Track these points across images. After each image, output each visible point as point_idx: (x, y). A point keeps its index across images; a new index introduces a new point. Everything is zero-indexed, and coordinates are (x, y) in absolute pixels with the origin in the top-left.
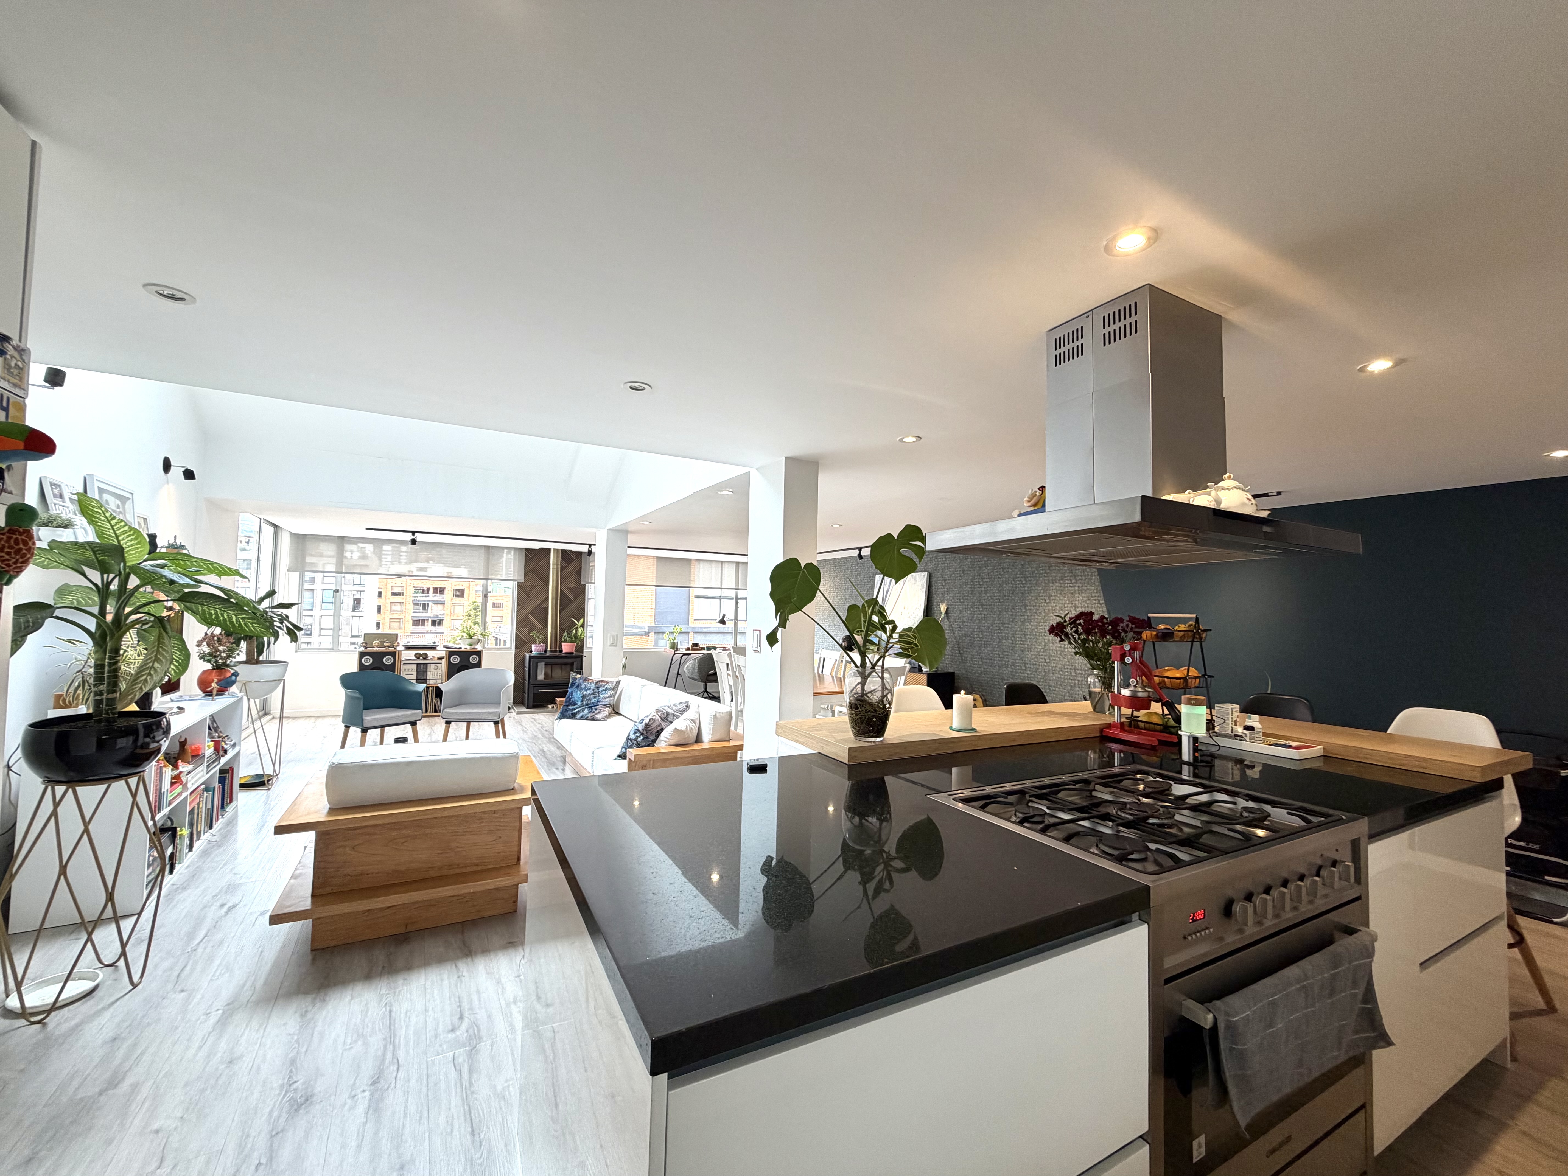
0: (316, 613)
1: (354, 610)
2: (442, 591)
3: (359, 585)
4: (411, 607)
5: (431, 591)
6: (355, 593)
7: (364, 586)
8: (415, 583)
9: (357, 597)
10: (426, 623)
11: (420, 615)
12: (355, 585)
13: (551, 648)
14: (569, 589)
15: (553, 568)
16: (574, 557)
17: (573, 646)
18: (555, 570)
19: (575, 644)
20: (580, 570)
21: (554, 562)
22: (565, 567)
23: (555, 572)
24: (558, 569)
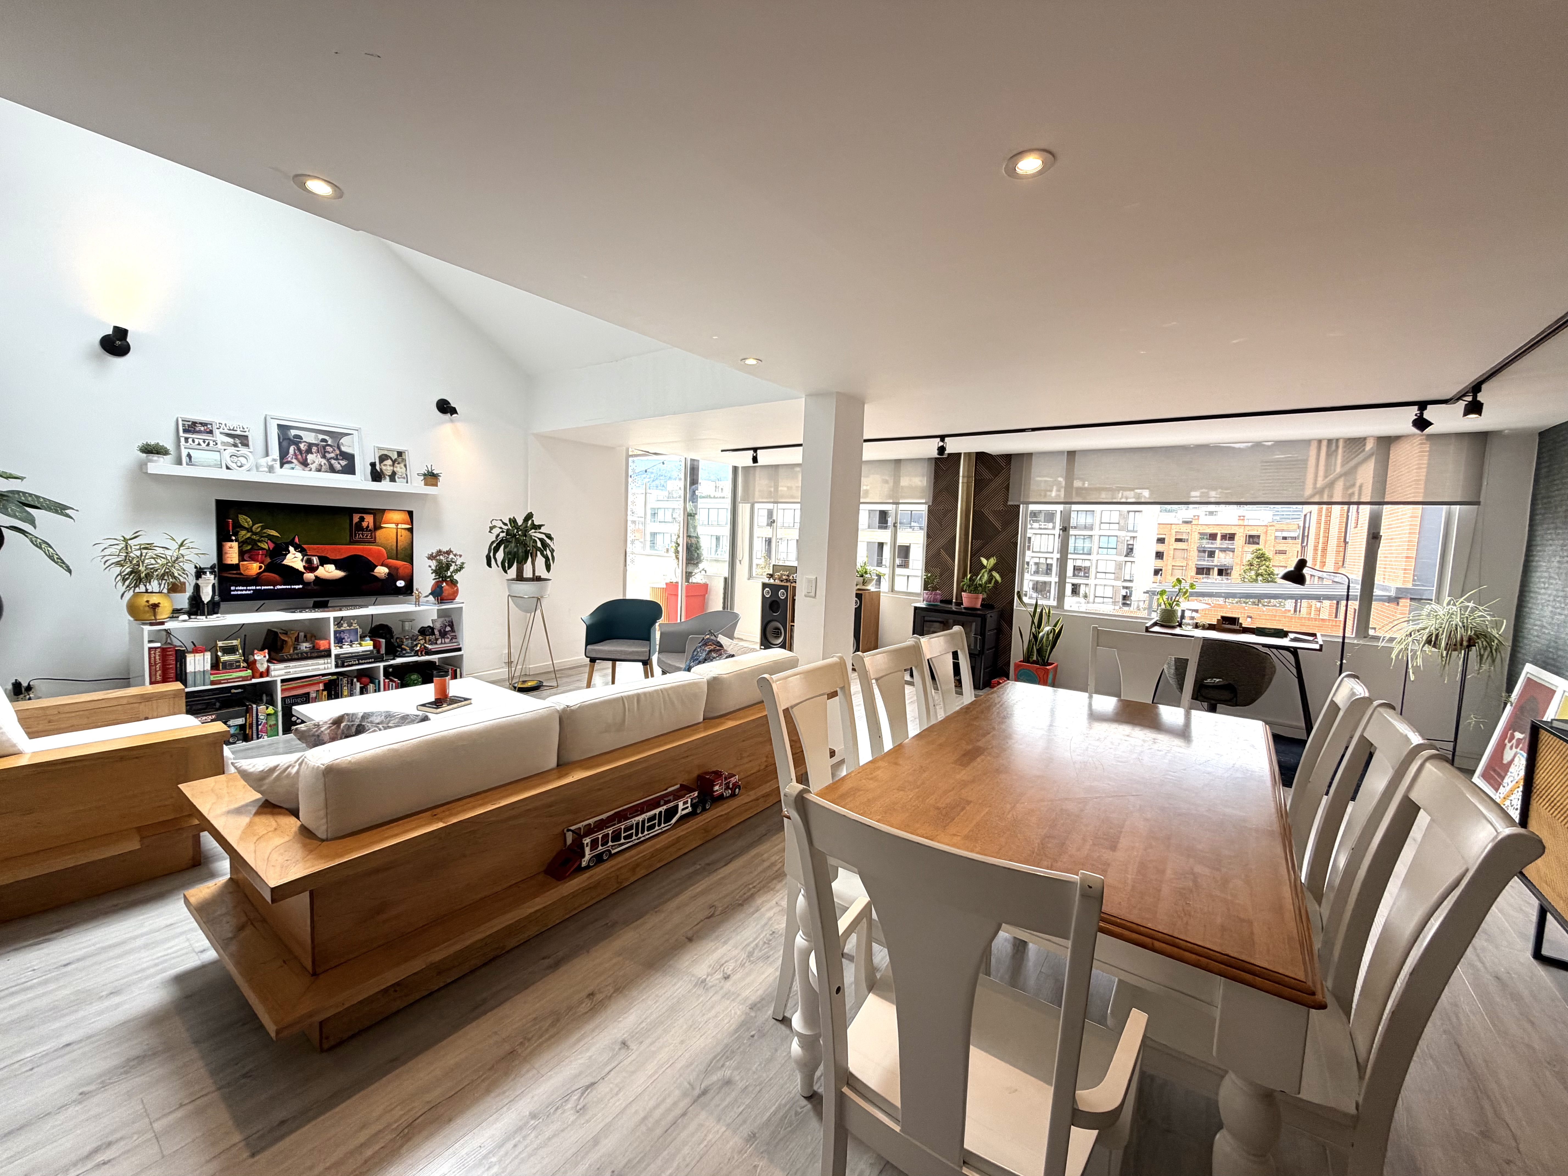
1: (1126, 556)
2: (1231, 537)
3: (1133, 531)
4: (1194, 554)
5: (1219, 537)
6: (1129, 538)
8: (1201, 528)
9: (1131, 542)
10: (1211, 572)
11: (1206, 563)
12: (1128, 531)
13: (956, 599)
14: (995, 513)
15: (962, 483)
16: (1003, 464)
17: (977, 598)
18: (965, 485)
19: (981, 596)
20: (1009, 484)
21: (963, 473)
22: (992, 480)
23: (965, 488)
24: (968, 483)
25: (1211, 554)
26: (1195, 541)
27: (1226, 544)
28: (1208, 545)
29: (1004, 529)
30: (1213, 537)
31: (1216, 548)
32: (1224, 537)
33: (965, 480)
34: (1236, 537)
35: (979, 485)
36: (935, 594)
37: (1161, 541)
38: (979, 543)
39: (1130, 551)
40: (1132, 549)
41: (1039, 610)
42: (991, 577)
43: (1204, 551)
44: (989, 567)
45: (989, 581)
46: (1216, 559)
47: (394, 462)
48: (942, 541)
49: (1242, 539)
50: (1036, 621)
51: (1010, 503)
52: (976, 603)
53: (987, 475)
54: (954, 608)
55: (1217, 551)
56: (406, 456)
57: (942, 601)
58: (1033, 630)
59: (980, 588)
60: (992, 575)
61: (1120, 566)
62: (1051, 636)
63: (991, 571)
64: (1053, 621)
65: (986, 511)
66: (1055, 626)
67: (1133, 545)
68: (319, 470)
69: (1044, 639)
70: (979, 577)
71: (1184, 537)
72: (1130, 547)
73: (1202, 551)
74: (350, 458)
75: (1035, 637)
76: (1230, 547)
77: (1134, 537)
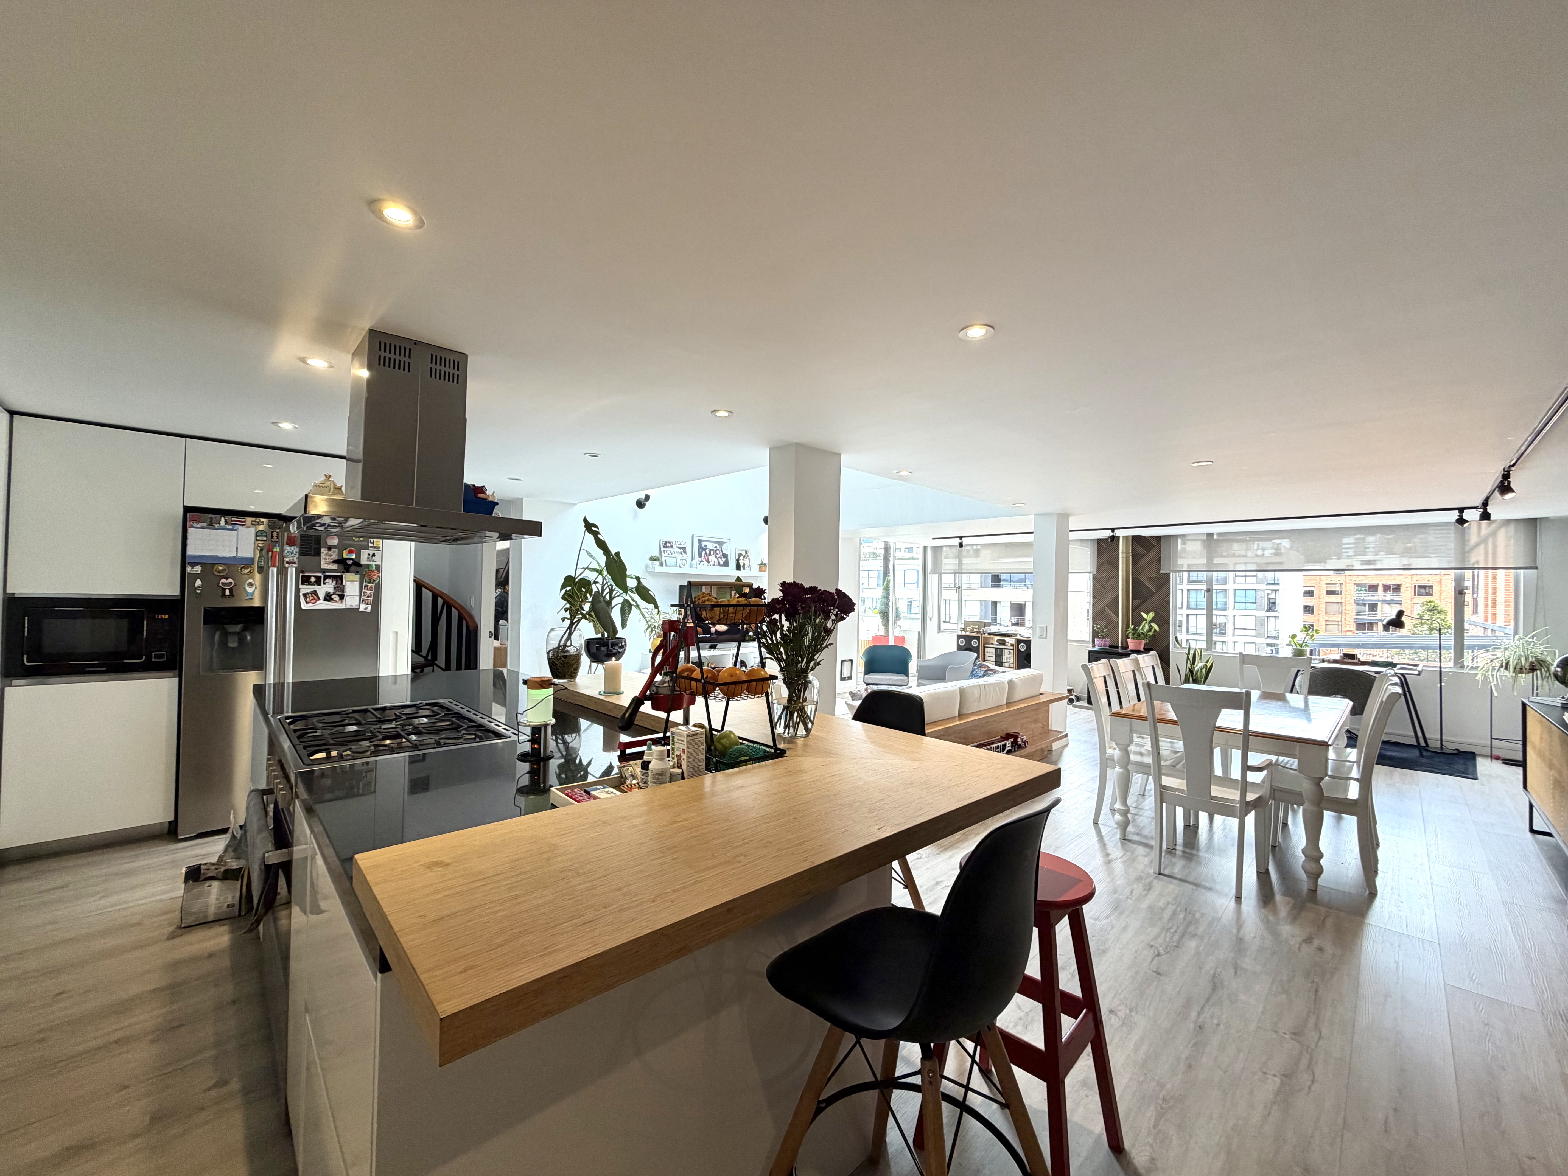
0: (1230, 612)
1: (1268, 611)
2: (1397, 588)
3: (1274, 584)
4: (1352, 608)
5: (1380, 588)
6: (1270, 592)
7: (1278, 584)
8: (1357, 579)
9: (1273, 596)
10: (1375, 628)
11: (1366, 617)
12: (1268, 584)
13: (1122, 644)
14: (1150, 579)
15: (1123, 557)
16: (1154, 543)
17: (1140, 643)
18: (1125, 559)
19: (1143, 642)
20: (1160, 557)
21: (1123, 550)
22: (1144, 555)
23: (1125, 561)
24: (1127, 558)
25: (1373, 607)
26: (1350, 595)
27: (1389, 595)
28: (1369, 598)
29: (1158, 590)
30: (1373, 588)
31: (1379, 601)
32: (1386, 588)
33: (1124, 555)
34: (1402, 589)
35: (1136, 558)
36: (1105, 641)
37: (1310, 594)
38: (1137, 602)
39: (1272, 605)
40: (1274, 603)
41: (1192, 652)
42: (1151, 628)
43: (1364, 604)
44: (1149, 620)
45: (1150, 630)
46: (1379, 612)
47: (744, 557)
48: (1106, 601)
49: (1409, 589)
50: (1191, 657)
51: (1161, 572)
52: (1140, 647)
53: (1140, 550)
54: (1120, 651)
55: (1380, 604)
56: (750, 553)
57: (1110, 647)
58: (1189, 665)
59: (1142, 636)
60: (1151, 626)
61: (1261, 622)
62: (1204, 670)
63: (1150, 622)
64: (1204, 659)
65: (1142, 578)
66: (1207, 662)
67: (1275, 598)
68: (714, 565)
69: (1199, 673)
70: (1141, 627)
71: (1337, 589)
72: (1271, 601)
73: (1360, 603)
74: (725, 556)
75: (1191, 671)
76: (1396, 599)
77: (1276, 591)
